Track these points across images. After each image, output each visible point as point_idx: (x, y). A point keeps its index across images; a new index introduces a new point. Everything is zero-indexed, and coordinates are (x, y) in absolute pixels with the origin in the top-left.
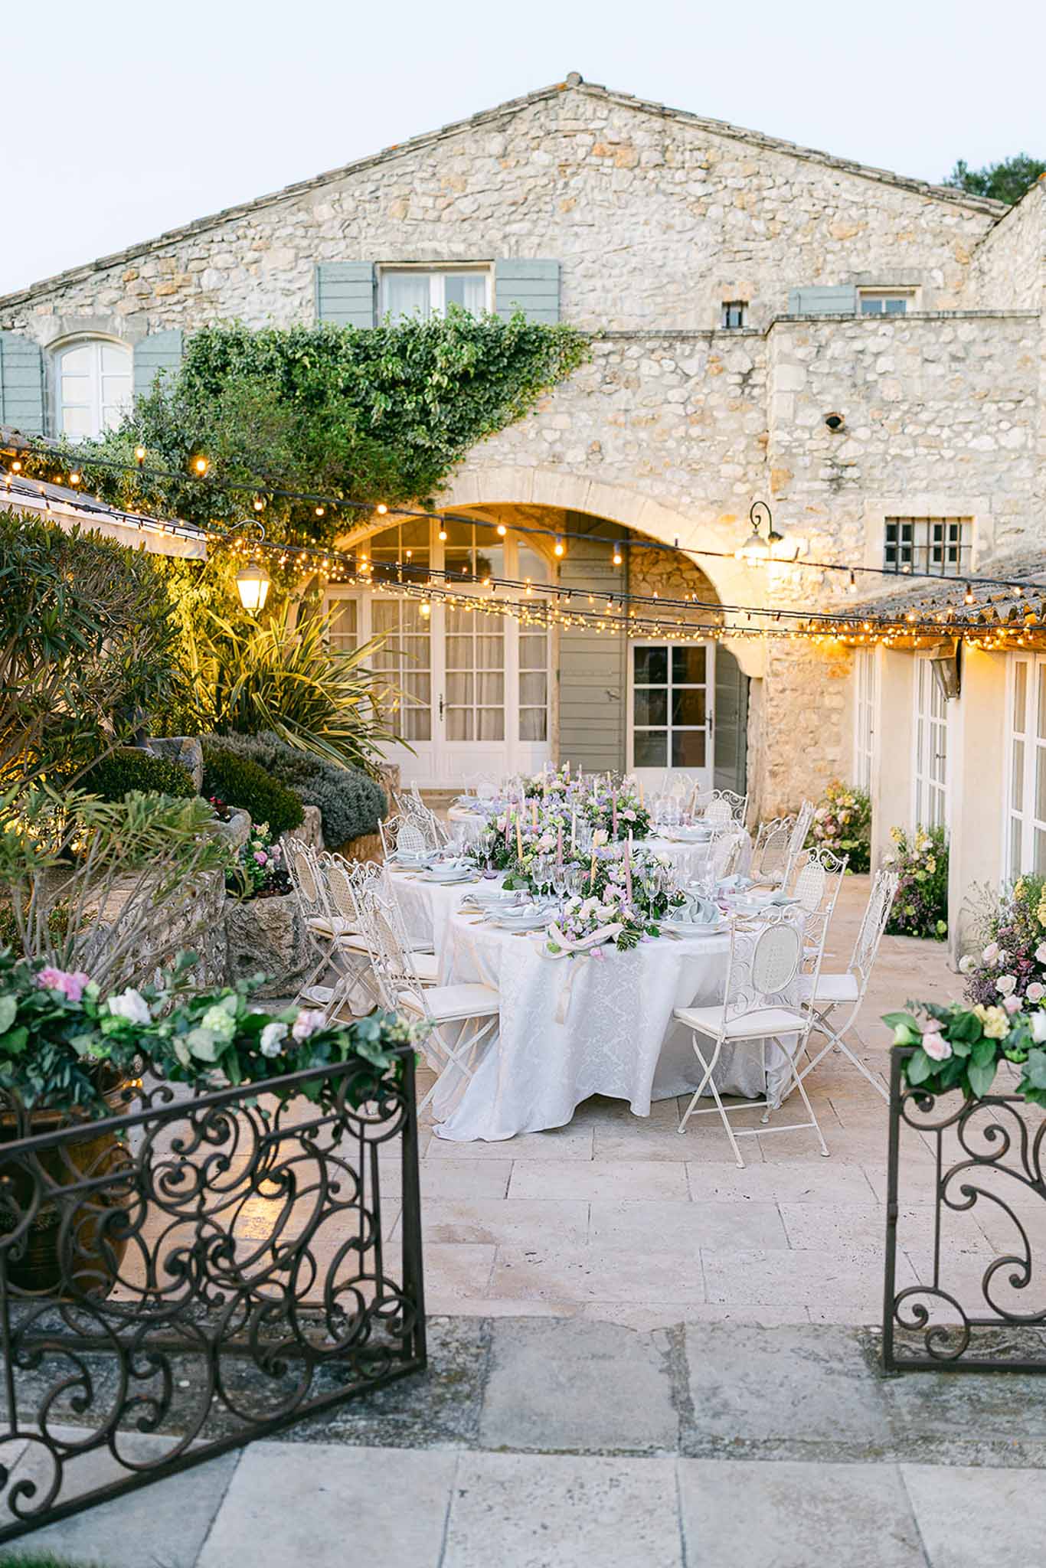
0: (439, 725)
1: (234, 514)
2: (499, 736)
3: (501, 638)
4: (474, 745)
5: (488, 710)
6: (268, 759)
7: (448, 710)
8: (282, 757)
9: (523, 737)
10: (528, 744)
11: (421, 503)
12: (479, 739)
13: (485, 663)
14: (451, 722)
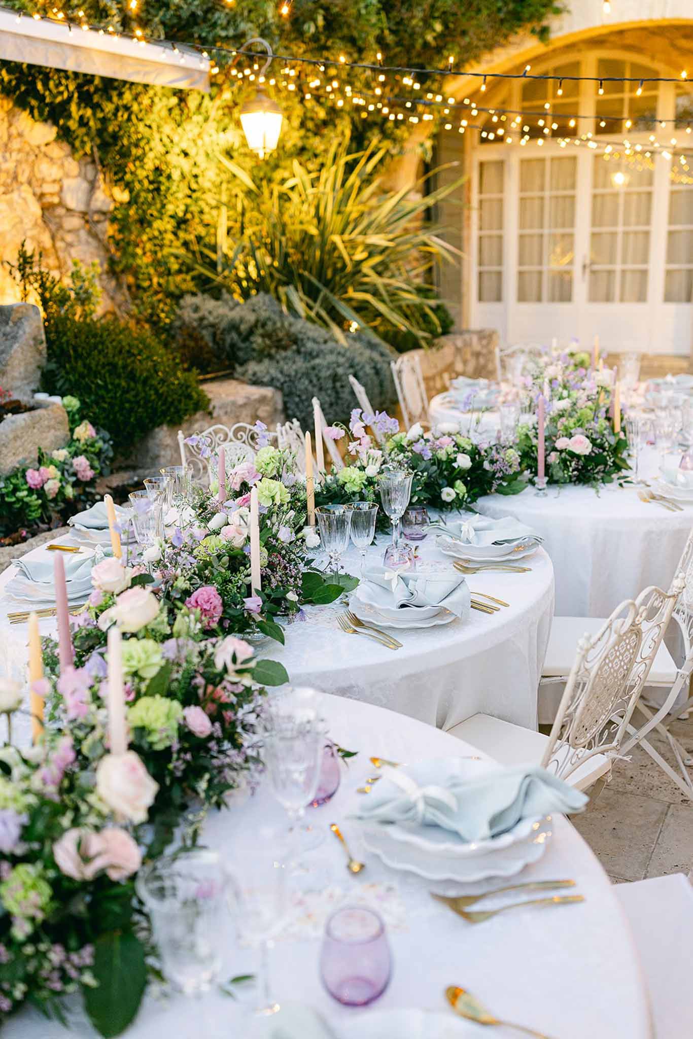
0: (581, 287)
1: (243, 35)
2: (641, 297)
3: (649, 194)
4: (615, 307)
5: (633, 271)
6: (243, 327)
7: (593, 272)
8: (264, 325)
9: (668, 298)
10: (672, 307)
11: (533, 31)
12: (622, 300)
13: (633, 219)
14: (593, 286)
